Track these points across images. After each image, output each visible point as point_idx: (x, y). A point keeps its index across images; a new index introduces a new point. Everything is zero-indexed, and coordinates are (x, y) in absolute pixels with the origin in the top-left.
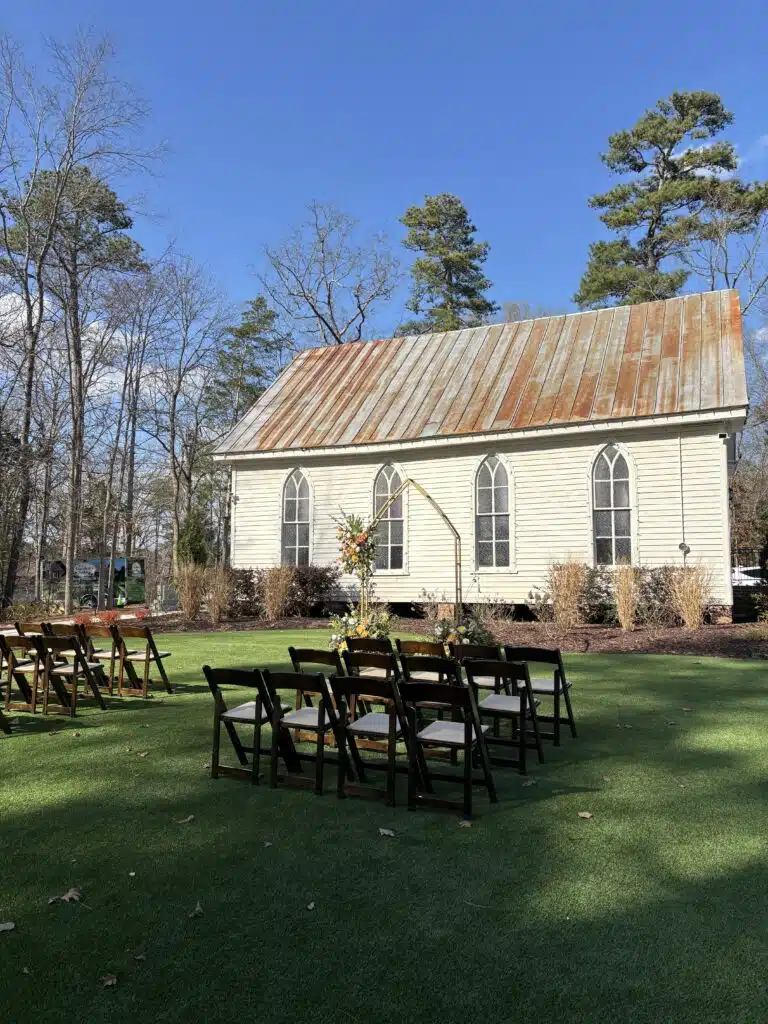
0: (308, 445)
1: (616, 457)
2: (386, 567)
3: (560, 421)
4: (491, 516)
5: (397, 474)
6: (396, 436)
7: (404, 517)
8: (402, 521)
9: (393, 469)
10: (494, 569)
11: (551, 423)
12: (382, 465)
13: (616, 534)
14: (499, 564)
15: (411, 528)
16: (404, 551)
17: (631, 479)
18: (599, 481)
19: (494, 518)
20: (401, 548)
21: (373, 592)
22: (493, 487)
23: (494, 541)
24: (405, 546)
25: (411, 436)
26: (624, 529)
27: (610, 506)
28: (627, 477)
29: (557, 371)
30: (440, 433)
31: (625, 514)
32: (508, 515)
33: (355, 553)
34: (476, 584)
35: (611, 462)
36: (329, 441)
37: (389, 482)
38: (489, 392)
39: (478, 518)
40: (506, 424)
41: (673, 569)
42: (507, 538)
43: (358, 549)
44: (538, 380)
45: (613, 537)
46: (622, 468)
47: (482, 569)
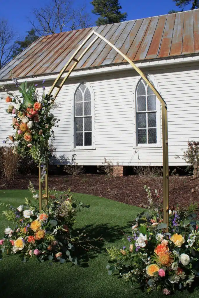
0: (36, 74)
2: (82, 145)
3: (189, 53)
4: (145, 113)
5: (88, 89)
6: (87, 66)
7: (92, 115)
8: (91, 117)
9: (85, 86)
10: (147, 145)
11: (183, 54)
12: (79, 84)
14: (150, 142)
15: (97, 121)
16: (93, 135)
19: (147, 114)
20: (91, 133)
21: (75, 159)
22: (146, 95)
23: (147, 128)
24: (93, 132)
25: (96, 66)
29: (178, 33)
30: (114, 62)
32: (155, 112)
33: (27, 130)
34: (137, 154)
36: (48, 71)
37: (83, 94)
38: (141, 43)
39: (137, 114)
40: (155, 56)
42: (155, 126)
43: (30, 124)
44: (168, 37)
47: (140, 145)
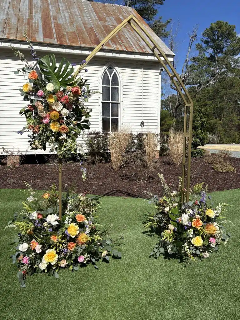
1: (113, 74)
11: (83, 45)
13: (112, 116)
17: (120, 87)
18: (105, 86)
26: (115, 114)
27: (109, 100)
28: (118, 85)
31: (116, 105)
35: (110, 76)
40: (53, 41)
41: (143, 135)
44: (59, 22)
45: (110, 117)
46: (115, 80)
